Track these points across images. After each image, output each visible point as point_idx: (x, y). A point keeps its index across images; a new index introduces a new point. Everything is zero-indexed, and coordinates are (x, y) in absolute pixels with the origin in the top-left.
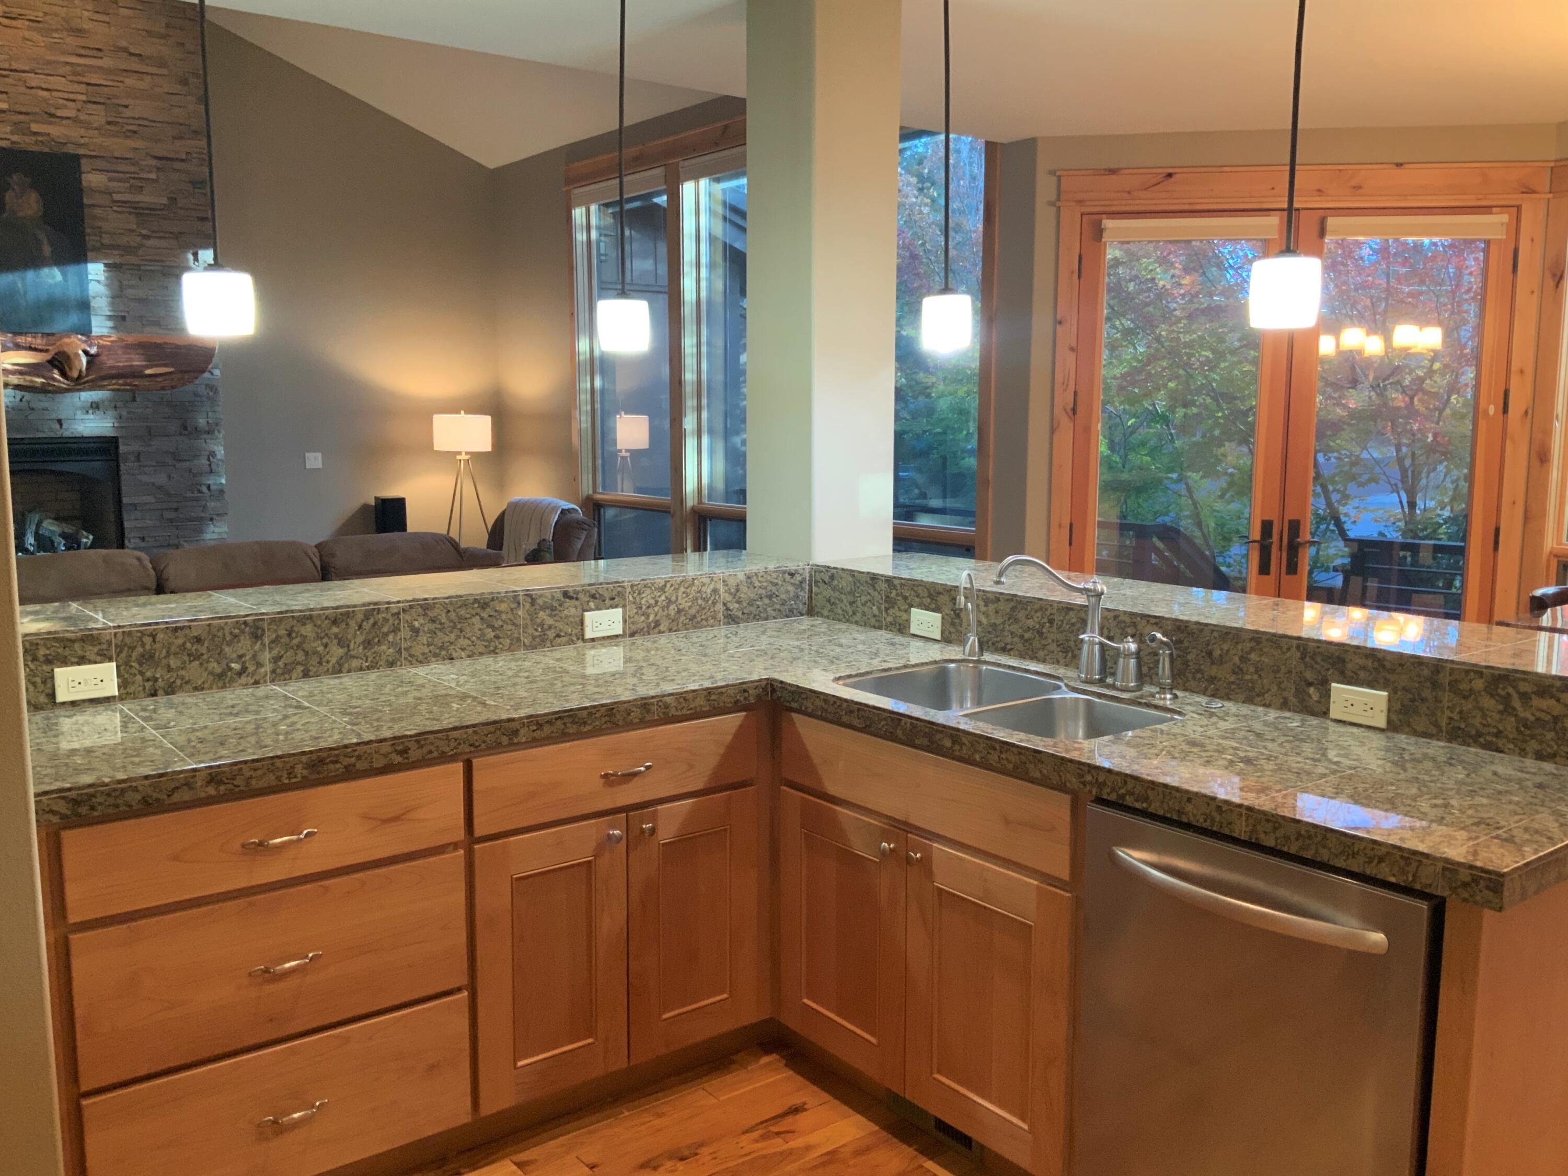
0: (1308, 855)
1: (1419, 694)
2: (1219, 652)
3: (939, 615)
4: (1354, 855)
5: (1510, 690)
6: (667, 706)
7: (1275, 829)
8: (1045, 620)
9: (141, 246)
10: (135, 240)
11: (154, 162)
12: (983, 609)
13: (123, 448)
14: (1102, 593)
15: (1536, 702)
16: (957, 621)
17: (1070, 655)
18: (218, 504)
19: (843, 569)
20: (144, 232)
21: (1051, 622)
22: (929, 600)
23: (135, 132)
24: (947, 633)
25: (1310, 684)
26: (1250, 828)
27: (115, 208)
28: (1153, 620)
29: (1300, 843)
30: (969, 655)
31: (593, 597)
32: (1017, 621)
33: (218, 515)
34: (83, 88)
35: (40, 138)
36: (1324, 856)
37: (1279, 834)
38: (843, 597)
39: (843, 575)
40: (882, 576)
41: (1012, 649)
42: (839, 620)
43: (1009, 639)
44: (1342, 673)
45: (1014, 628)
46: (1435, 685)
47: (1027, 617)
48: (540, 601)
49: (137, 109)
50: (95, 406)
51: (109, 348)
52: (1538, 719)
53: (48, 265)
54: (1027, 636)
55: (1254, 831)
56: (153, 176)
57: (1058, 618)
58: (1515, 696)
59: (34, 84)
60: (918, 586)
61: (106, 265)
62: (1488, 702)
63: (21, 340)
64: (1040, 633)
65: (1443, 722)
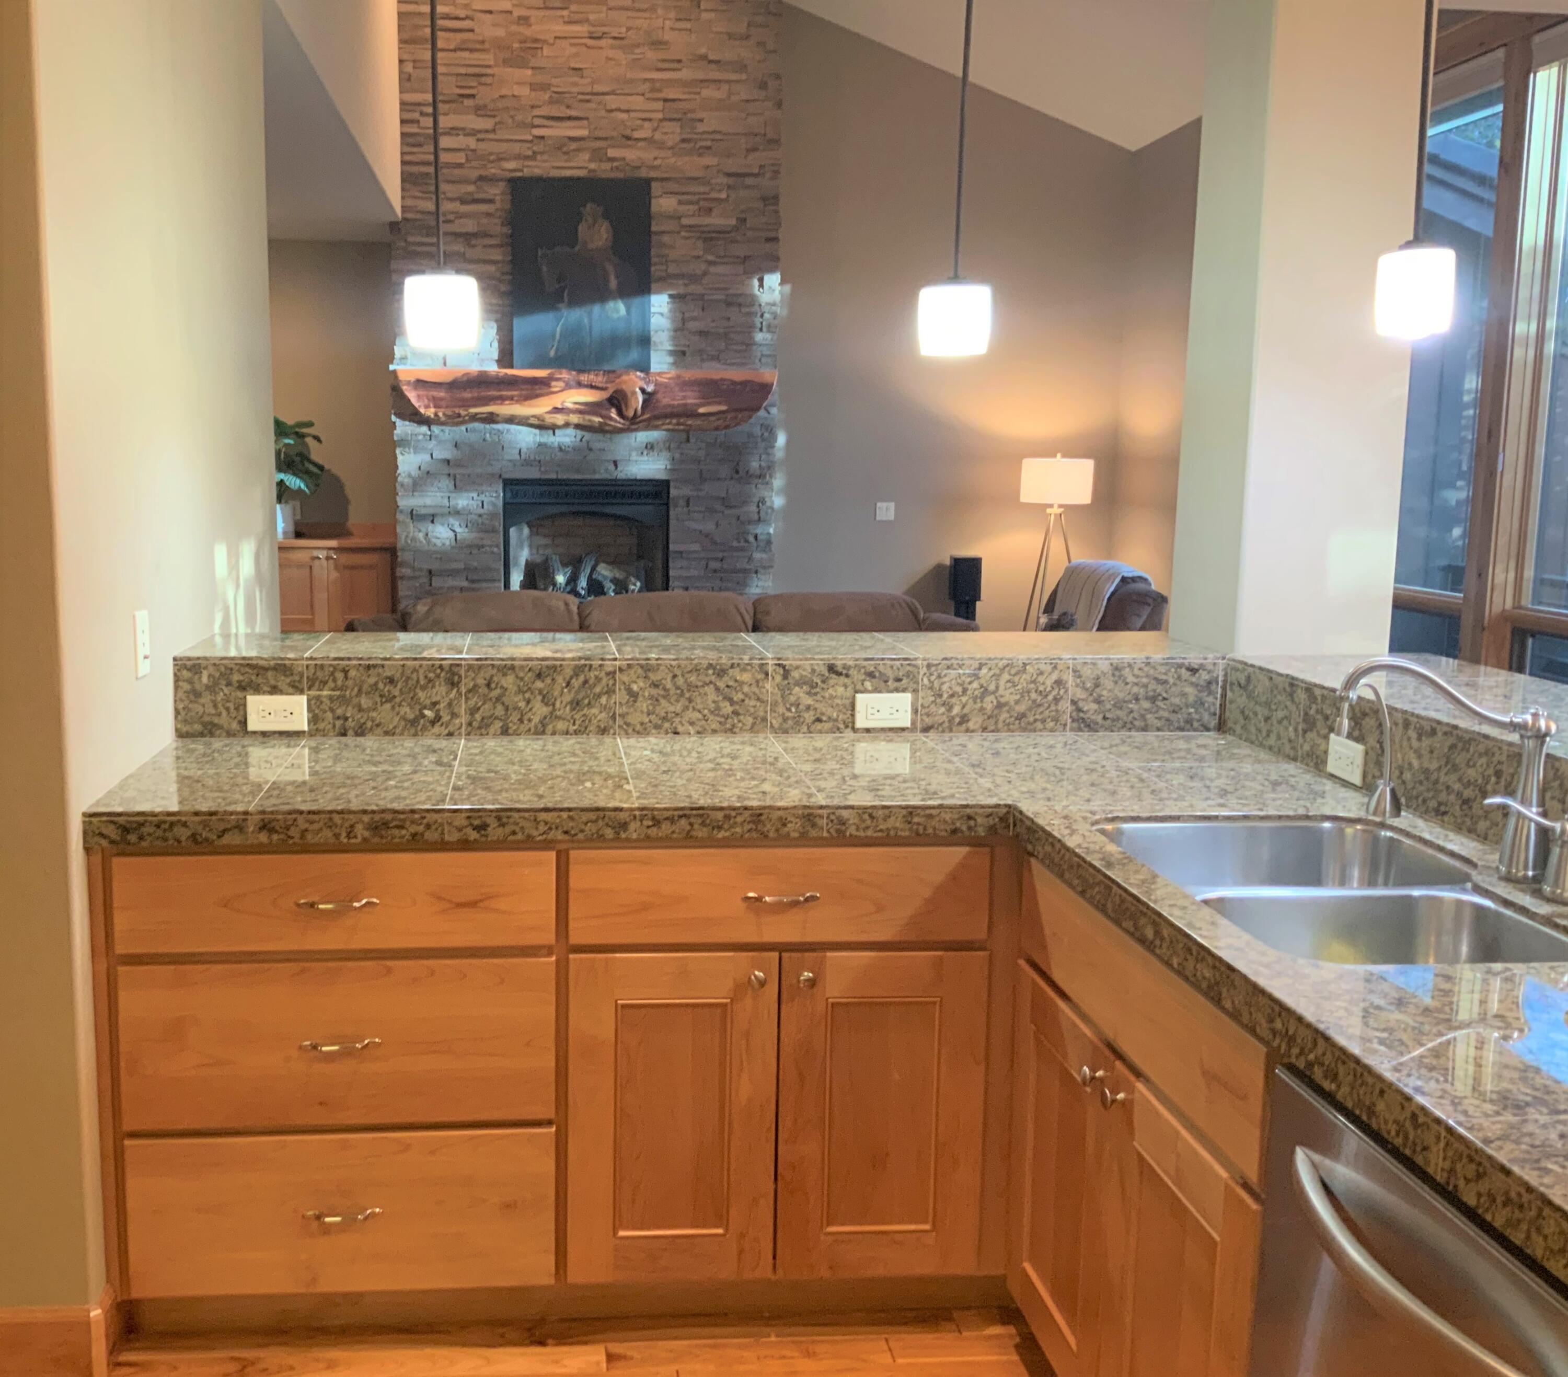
3: (1360, 748)
6: (843, 822)
7: (1479, 1176)
8: (1490, 771)
9: (705, 273)
10: (699, 268)
11: (725, 180)
12: (1415, 744)
13: (673, 492)
14: (1547, 734)
18: (764, 556)
19: (1261, 668)
20: (710, 258)
21: (1498, 774)
22: (1354, 724)
23: (709, 148)
24: (1370, 776)
26: (1447, 1165)
27: (683, 234)
29: (1506, 1212)
30: (1375, 814)
31: (871, 675)
32: (1455, 768)
33: (764, 568)
34: (659, 105)
35: (615, 164)
37: (1483, 1186)
38: (1258, 708)
39: (1261, 677)
40: (1302, 681)
42: (1252, 743)
43: (1443, 796)
45: (1451, 778)
48: (795, 674)
49: (712, 122)
50: (650, 447)
51: (666, 386)
53: (614, 298)
55: (1452, 1171)
56: (723, 195)
59: (614, 107)
61: (671, 296)
63: (584, 378)
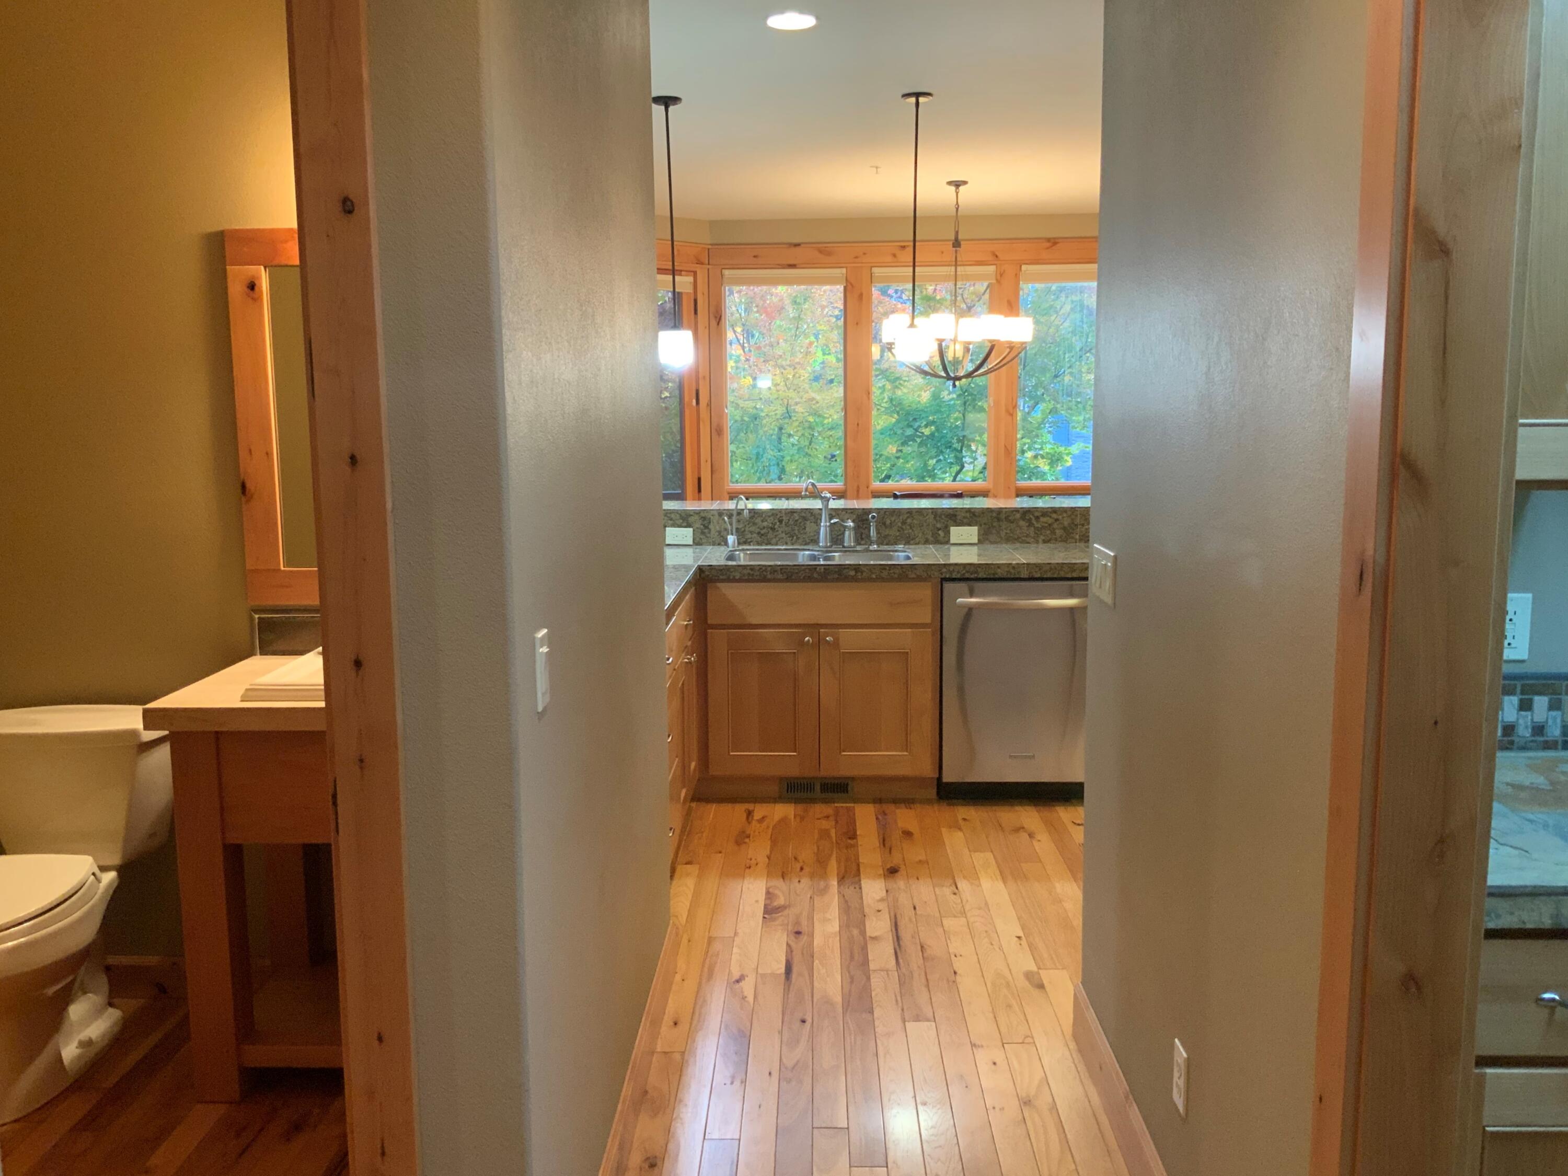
0: (1055, 576)
1: (992, 524)
2: (889, 522)
3: (691, 529)
4: (1075, 571)
5: (1031, 516)
8: (776, 521)
12: (728, 520)
15: (1042, 519)
16: (706, 531)
17: (795, 538)
21: (781, 521)
22: (681, 521)
24: (698, 539)
25: (939, 529)
28: (849, 511)
30: (733, 548)
36: (1062, 574)
41: (751, 542)
43: (749, 536)
44: (955, 521)
45: (752, 529)
46: (999, 520)
47: (762, 521)
52: (1043, 526)
54: (762, 532)
55: (1030, 573)
57: (785, 519)
58: (1033, 518)
60: (670, 513)
62: (1022, 523)
64: (773, 529)
65: (1003, 536)
